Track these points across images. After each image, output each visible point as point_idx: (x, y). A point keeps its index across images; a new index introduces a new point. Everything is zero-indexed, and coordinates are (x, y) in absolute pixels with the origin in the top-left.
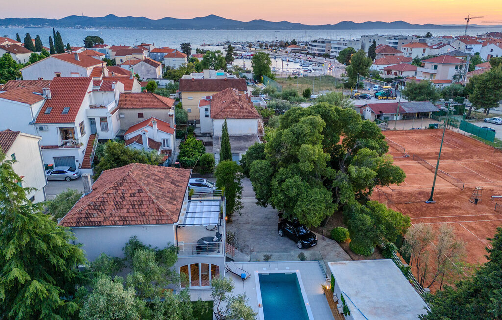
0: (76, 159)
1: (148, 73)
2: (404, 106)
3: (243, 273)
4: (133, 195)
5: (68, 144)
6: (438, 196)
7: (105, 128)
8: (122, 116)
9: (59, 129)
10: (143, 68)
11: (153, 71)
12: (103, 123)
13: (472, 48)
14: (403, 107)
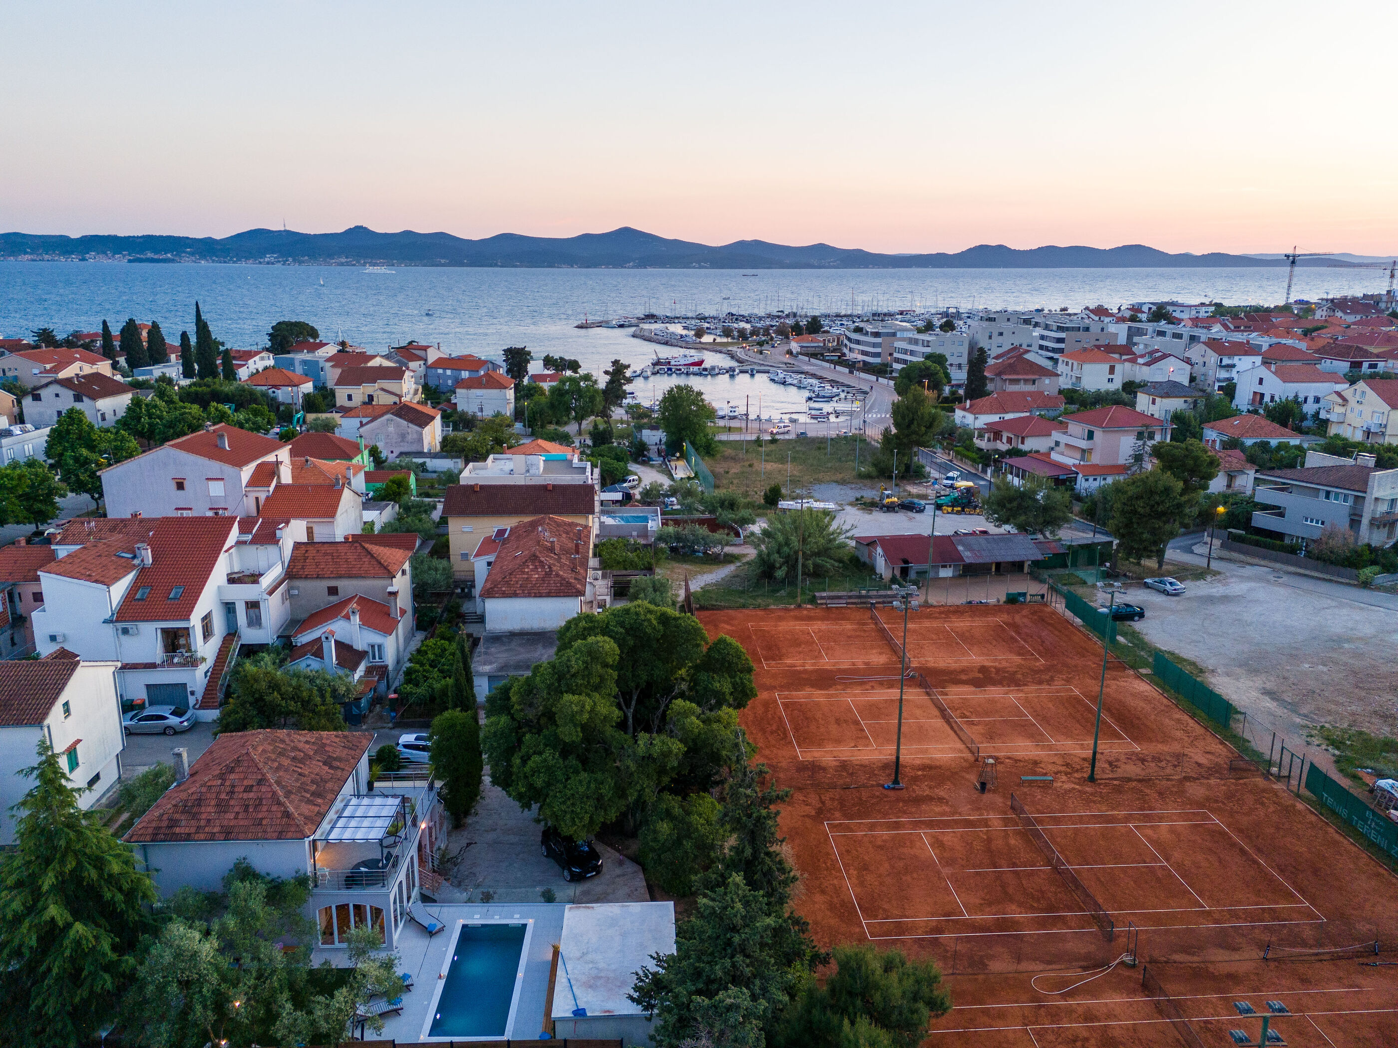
0: (189, 690)
1: (403, 441)
2: (963, 545)
3: (434, 922)
4: (248, 789)
5: (176, 660)
6: (920, 773)
7: (255, 621)
8: (296, 592)
9: (159, 631)
10: (391, 429)
11: (415, 436)
12: (252, 611)
13: (1233, 366)
14: (960, 548)
